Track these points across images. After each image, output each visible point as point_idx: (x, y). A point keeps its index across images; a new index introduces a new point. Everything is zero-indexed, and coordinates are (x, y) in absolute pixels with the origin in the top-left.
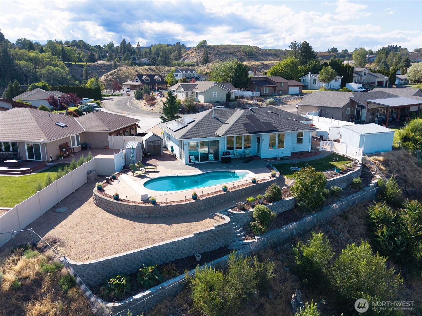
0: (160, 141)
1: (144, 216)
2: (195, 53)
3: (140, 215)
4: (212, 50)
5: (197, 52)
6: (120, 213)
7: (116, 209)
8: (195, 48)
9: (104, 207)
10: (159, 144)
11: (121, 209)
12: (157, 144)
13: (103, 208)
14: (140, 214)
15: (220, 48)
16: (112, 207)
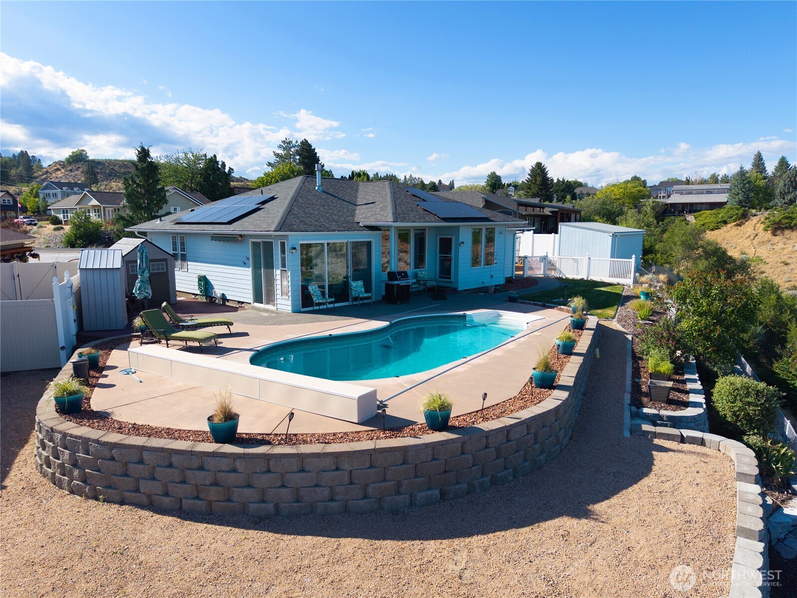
0: (165, 260)
1: (420, 496)
2: (63, 171)
3: (399, 498)
4: (100, 167)
5: (68, 169)
6: (277, 506)
7: (248, 492)
8: (63, 162)
9: (149, 496)
10: (163, 269)
11: (283, 486)
12: (158, 269)
13: (145, 500)
14: (398, 493)
15: (115, 165)
16: (216, 484)
